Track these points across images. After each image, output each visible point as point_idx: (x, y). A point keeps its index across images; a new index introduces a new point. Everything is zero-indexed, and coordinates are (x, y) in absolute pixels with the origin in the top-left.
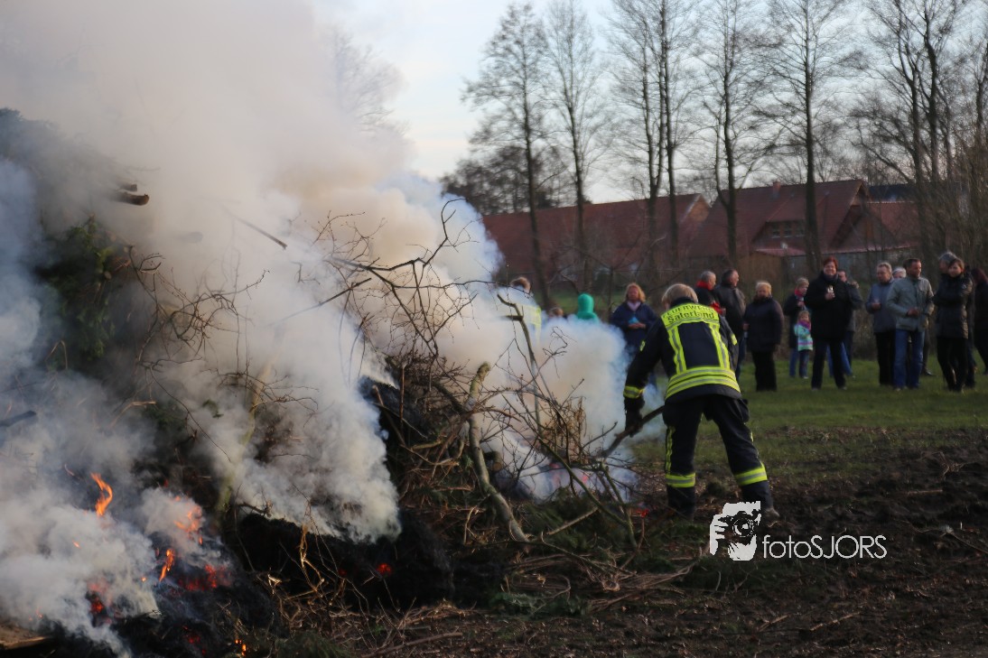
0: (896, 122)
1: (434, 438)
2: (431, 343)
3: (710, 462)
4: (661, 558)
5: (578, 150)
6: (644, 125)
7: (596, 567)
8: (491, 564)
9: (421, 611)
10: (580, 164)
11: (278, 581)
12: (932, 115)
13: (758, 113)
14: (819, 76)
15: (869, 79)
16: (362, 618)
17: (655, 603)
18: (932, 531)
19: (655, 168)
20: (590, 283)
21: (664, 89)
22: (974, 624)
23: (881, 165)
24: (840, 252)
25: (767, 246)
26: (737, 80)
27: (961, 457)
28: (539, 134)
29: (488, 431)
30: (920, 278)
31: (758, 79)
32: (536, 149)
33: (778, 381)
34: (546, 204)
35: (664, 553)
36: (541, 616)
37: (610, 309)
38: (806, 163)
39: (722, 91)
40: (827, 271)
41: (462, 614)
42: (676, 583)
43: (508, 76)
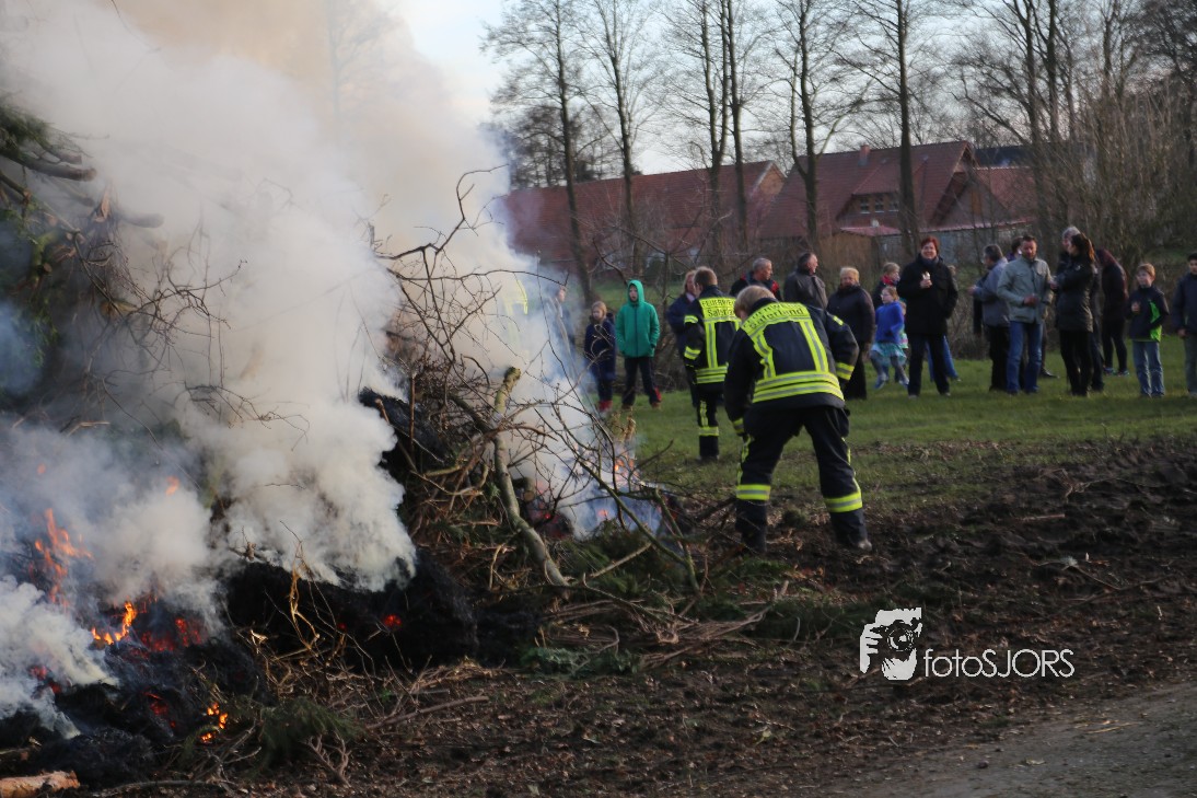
0: (1008, 71)
1: (451, 463)
2: (447, 348)
3: (786, 486)
4: (729, 602)
5: (624, 110)
6: (704, 79)
7: (650, 616)
8: (523, 613)
9: (438, 672)
10: (626, 127)
11: (264, 638)
12: (1051, 61)
13: (841, 61)
14: (914, 15)
15: (974, 18)
16: (366, 681)
17: (720, 656)
18: (1052, 564)
19: (718, 130)
20: (641, 271)
21: (727, 34)
22: (1101, 674)
23: (990, 123)
24: (941, 229)
25: (853, 224)
26: (815, 22)
27: (1087, 474)
28: (576, 90)
29: (518, 453)
30: (1037, 259)
31: (840, 19)
32: (574, 109)
33: (868, 387)
34: (587, 176)
35: (732, 597)
36: (584, 675)
37: (665, 303)
38: (900, 122)
39: (798, 37)
40: (926, 253)
41: (488, 675)
42: (746, 632)
43: (537, 20)
